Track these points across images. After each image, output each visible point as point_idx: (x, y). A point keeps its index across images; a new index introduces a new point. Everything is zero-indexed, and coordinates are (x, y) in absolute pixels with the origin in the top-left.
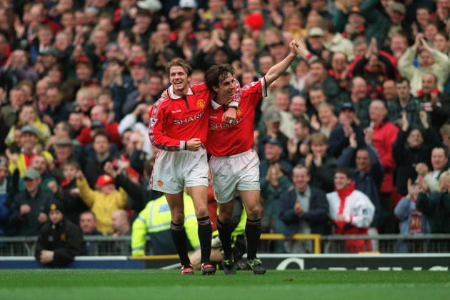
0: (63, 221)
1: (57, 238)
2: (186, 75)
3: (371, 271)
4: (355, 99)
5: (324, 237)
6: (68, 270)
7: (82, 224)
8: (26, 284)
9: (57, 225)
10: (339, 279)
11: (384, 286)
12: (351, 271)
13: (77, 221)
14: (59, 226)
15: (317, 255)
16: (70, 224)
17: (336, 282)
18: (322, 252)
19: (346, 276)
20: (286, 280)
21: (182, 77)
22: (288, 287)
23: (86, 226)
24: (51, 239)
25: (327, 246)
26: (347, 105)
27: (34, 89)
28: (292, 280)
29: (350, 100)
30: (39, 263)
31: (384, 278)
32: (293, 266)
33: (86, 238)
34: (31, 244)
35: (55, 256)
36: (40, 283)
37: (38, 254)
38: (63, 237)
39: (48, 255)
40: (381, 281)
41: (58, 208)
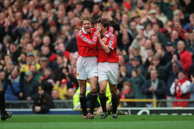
0: (44, 94)
1: (42, 101)
2: (91, 24)
3: (178, 115)
4: (173, 40)
5: (158, 101)
6: (46, 115)
7: (53, 95)
8: (28, 121)
9: (42, 96)
10: (164, 119)
11: (184, 122)
12: (170, 115)
13: (50, 93)
14: (43, 96)
15: (155, 108)
16: (47, 95)
17: (163, 120)
18: (157, 106)
19: (167, 117)
20: (141, 119)
21: (89, 25)
22: (142, 122)
23: (55, 96)
24: (39, 101)
25: (159, 104)
26: (169, 43)
27: (31, 36)
28: (144, 119)
29: (170, 41)
30: (34, 112)
31: (184, 118)
32: (145, 113)
33: (54, 101)
34: (30, 104)
35: (41, 109)
36: (34, 121)
37: (34, 108)
38: (44, 101)
39: (38, 108)
40: (183, 120)
41: (42, 88)
